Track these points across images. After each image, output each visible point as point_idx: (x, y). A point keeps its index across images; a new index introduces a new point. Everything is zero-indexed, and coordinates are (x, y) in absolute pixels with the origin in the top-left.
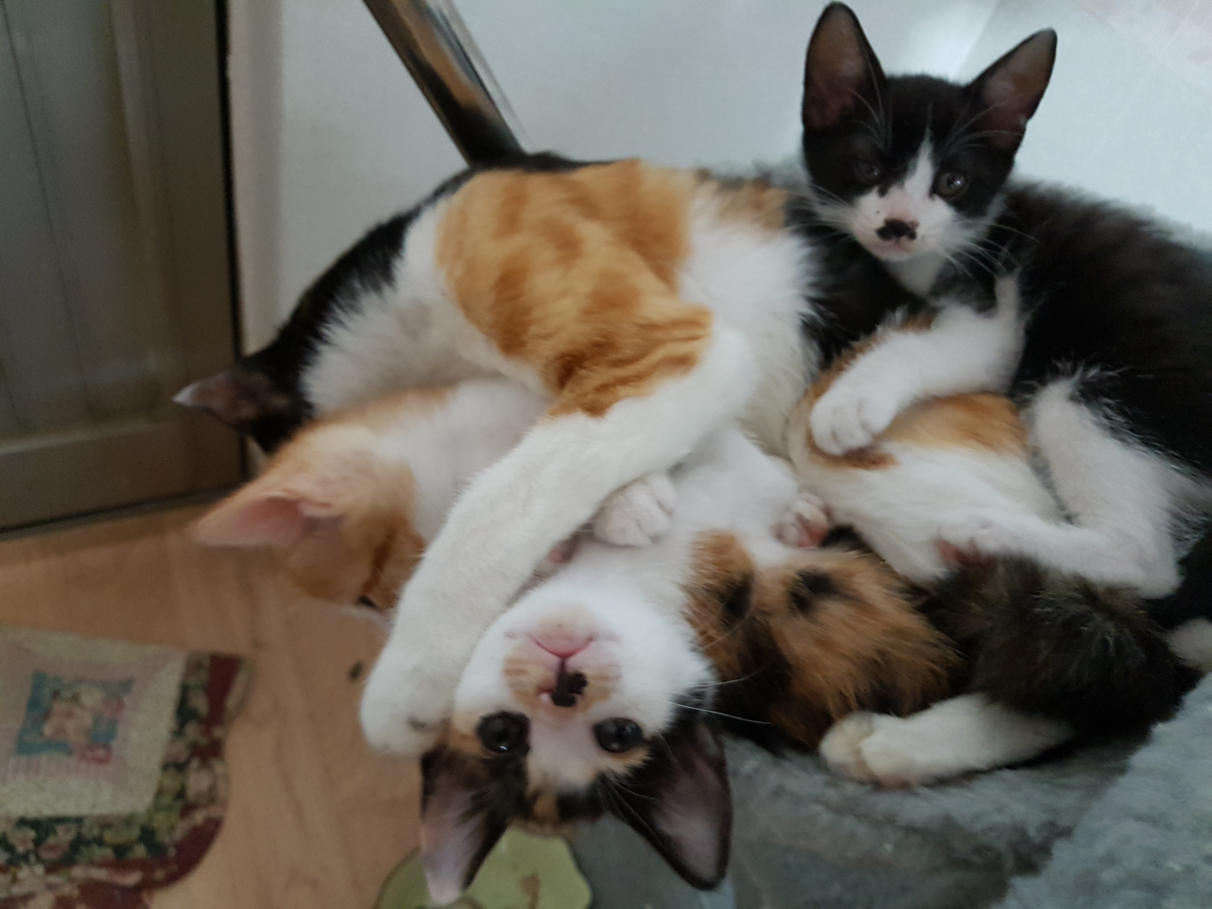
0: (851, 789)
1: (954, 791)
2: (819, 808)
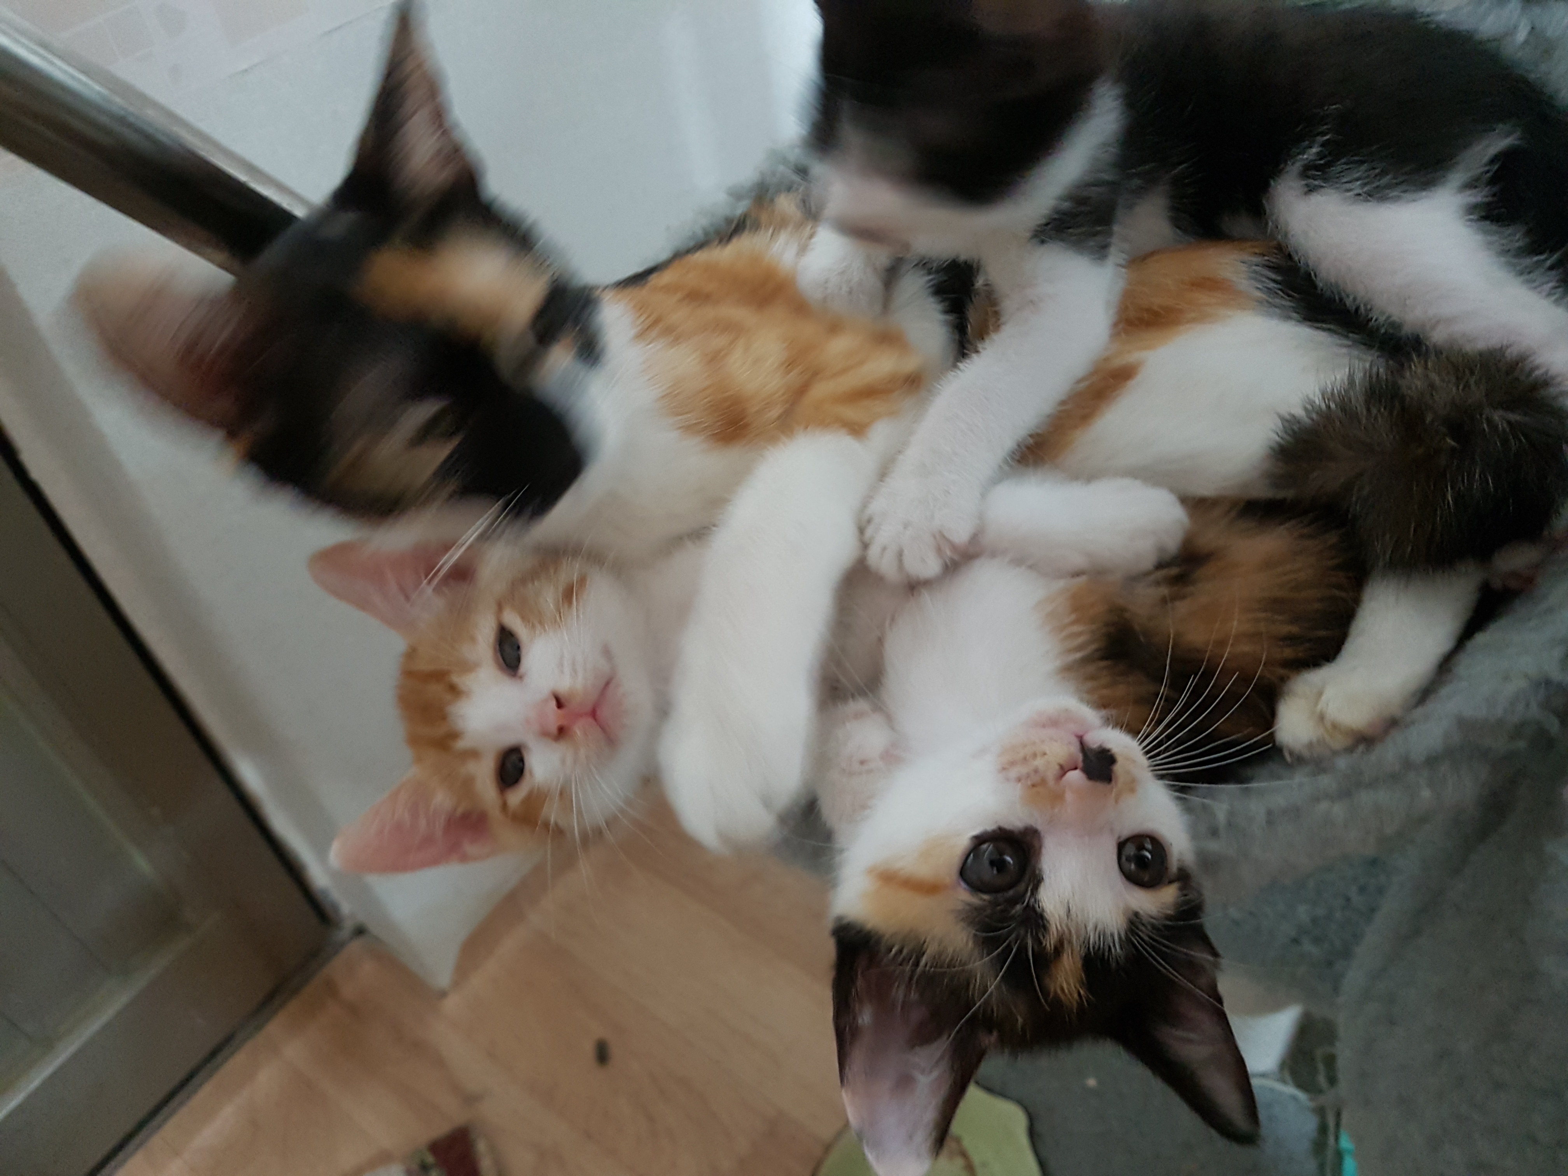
1: (1444, 691)
2: (1324, 806)
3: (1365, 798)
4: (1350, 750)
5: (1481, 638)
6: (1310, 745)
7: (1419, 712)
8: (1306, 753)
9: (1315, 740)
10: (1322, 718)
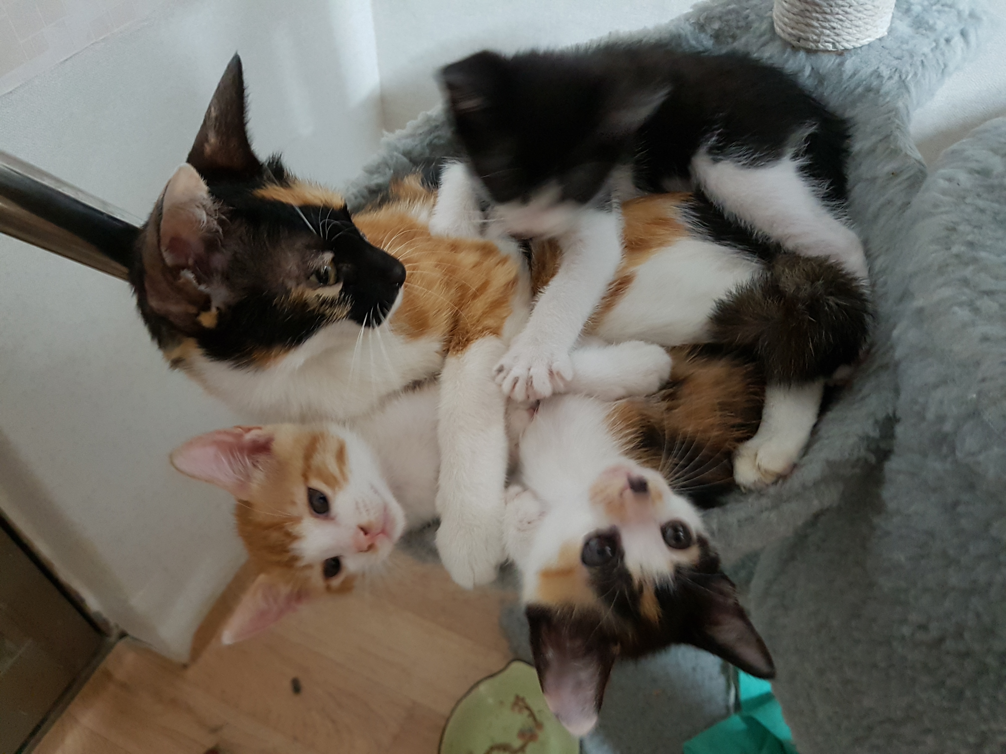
0: (772, 490)
2: (765, 514)
3: (786, 508)
4: (775, 483)
5: (830, 415)
6: (755, 483)
7: (805, 458)
8: (753, 488)
9: (757, 480)
10: (759, 468)
